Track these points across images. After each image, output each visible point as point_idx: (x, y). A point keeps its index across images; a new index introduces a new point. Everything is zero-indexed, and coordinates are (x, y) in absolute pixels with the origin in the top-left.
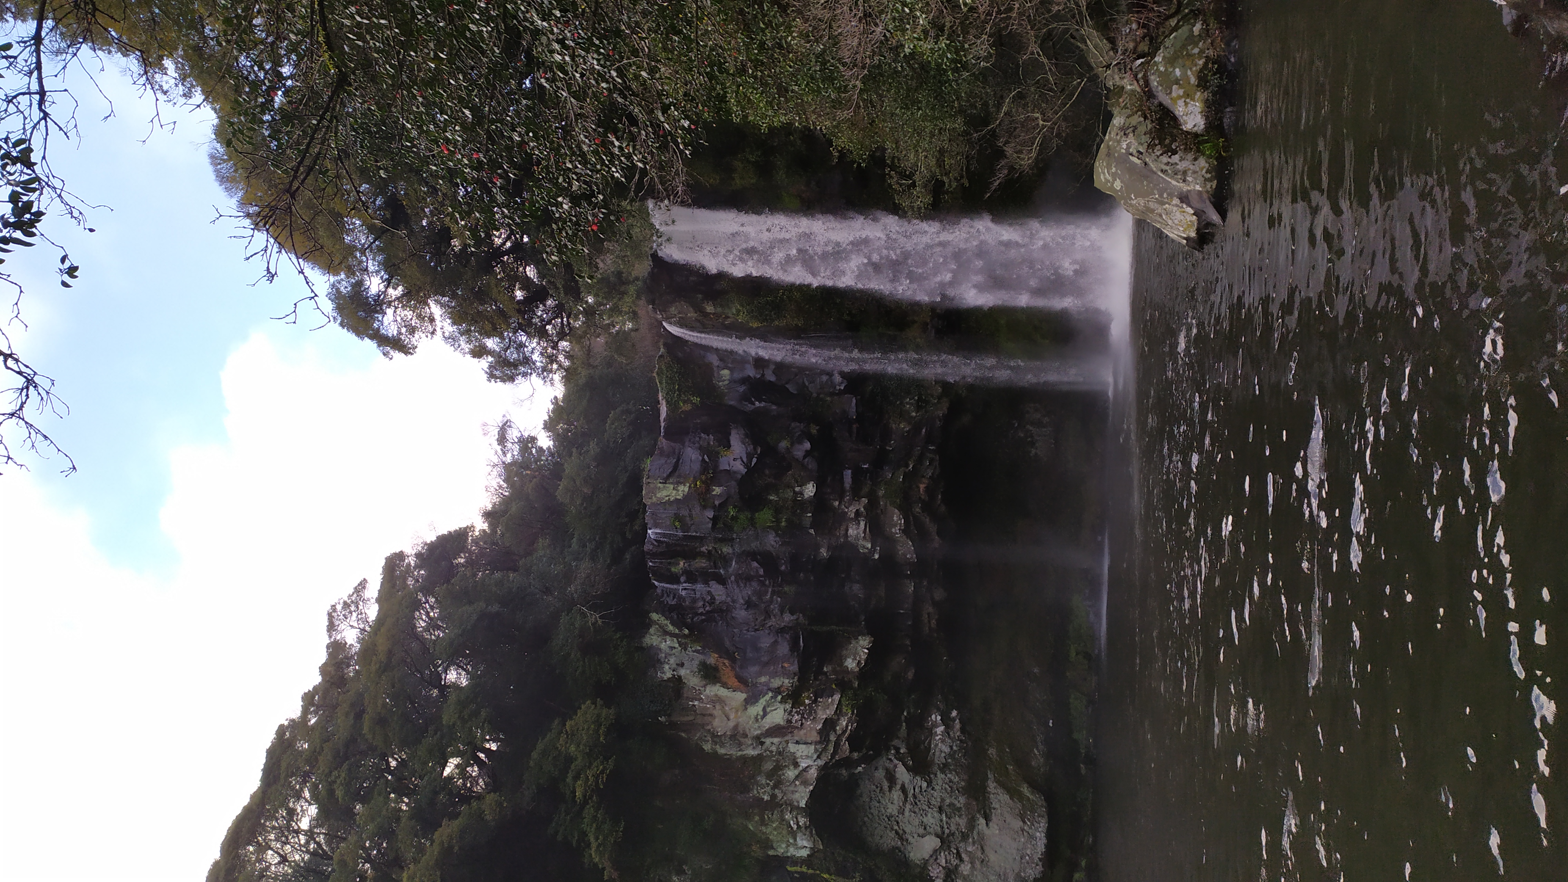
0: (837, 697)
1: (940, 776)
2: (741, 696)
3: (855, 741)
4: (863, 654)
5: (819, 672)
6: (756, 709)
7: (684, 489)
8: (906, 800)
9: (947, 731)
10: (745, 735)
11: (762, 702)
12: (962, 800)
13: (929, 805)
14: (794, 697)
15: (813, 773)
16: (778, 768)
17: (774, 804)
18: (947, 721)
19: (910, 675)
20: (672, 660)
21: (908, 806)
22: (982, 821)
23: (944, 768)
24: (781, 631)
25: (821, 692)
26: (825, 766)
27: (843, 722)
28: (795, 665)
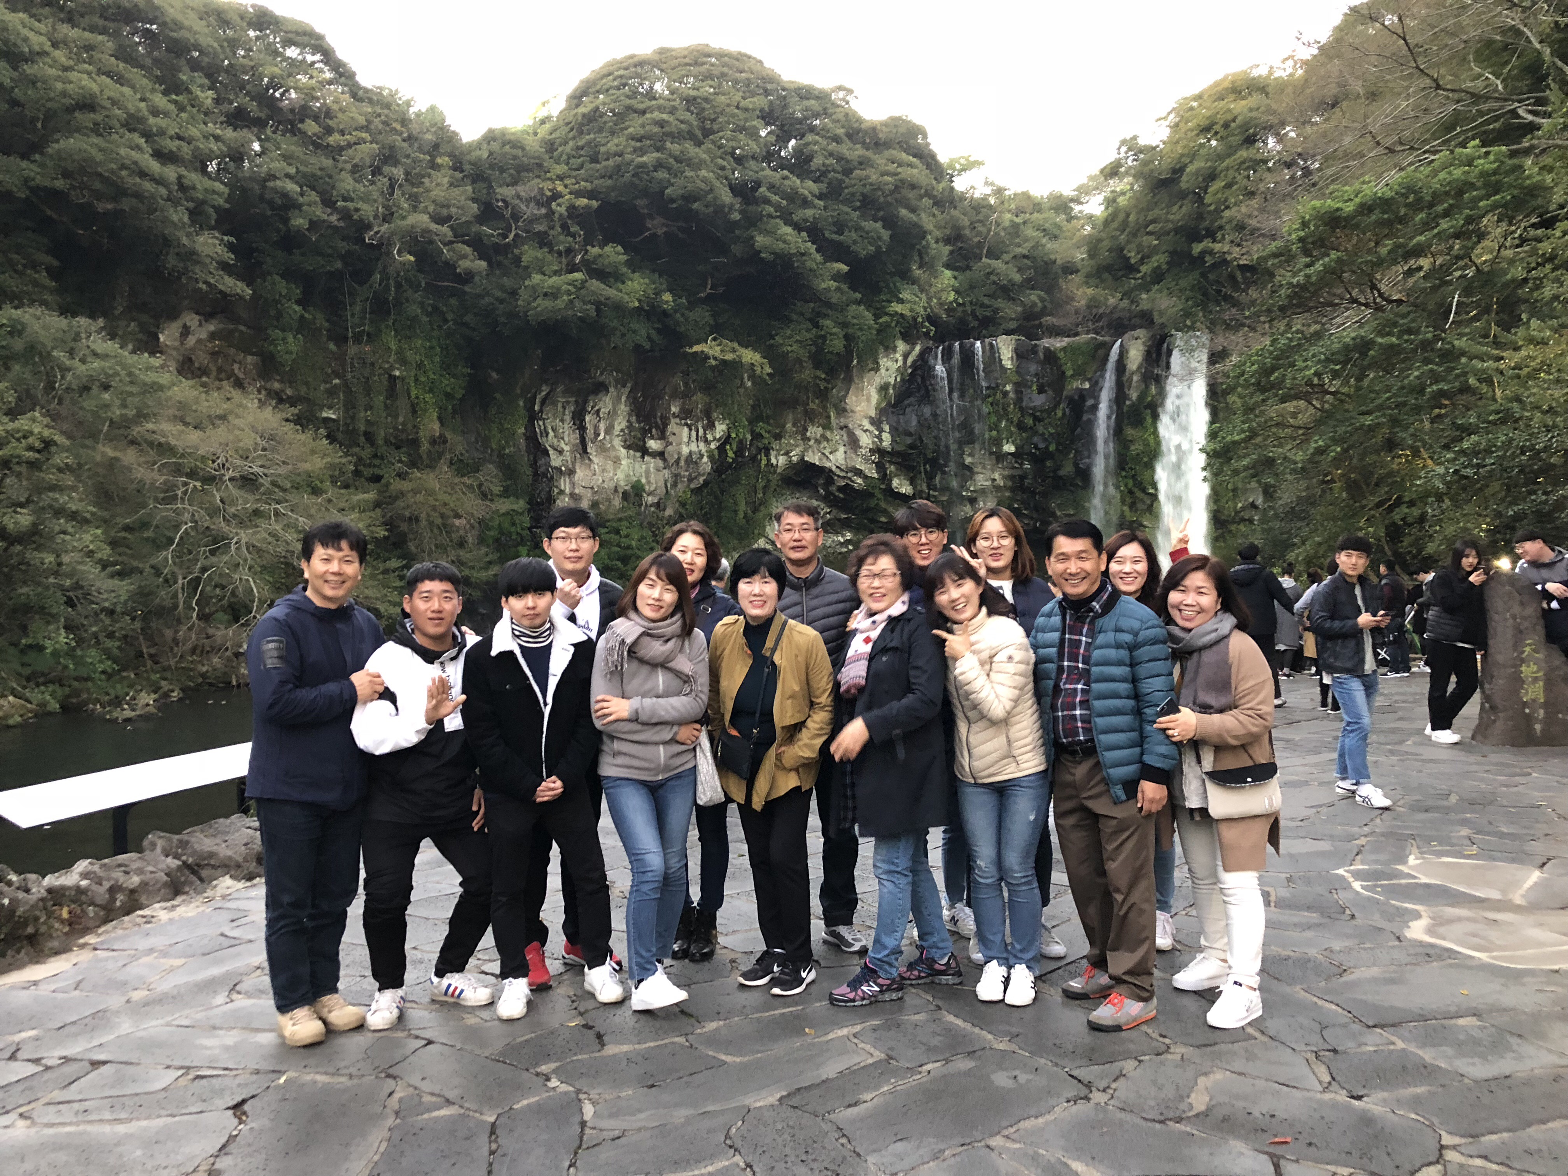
0: (876, 475)
2: (873, 413)
3: (847, 489)
4: (903, 490)
5: (891, 462)
6: (867, 425)
7: (1008, 364)
9: (841, 544)
10: (846, 417)
11: (872, 428)
14: (878, 450)
15: (827, 464)
16: (827, 440)
17: (806, 439)
18: (848, 542)
19: (883, 519)
20: (889, 364)
24: (920, 438)
25: (880, 466)
26: (830, 471)
27: (859, 481)
28: (898, 448)
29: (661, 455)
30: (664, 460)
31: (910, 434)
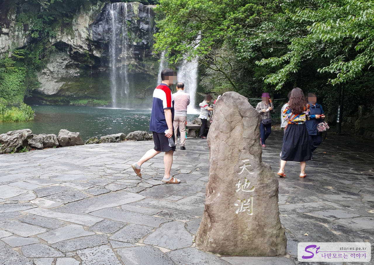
0: (87, 49)
1: (65, 71)
3: (76, 53)
8: (60, 63)
10: (78, 27)
11: (87, 31)
12: (60, 76)
13: (59, 69)
15: (69, 43)
16: (71, 35)
17: (63, 33)
18: (77, 73)
19: (90, 65)
21: (59, 64)
22: (56, 81)
23: (67, 72)
24: (103, 37)
25: (89, 45)
26: (71, 46)
27: (82, 50)
28: (95, 39)
29: (7, 34)
30: (9, 36)
31: (99, 35)
